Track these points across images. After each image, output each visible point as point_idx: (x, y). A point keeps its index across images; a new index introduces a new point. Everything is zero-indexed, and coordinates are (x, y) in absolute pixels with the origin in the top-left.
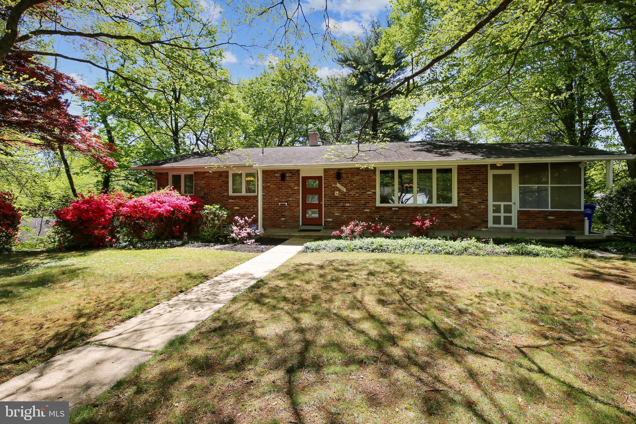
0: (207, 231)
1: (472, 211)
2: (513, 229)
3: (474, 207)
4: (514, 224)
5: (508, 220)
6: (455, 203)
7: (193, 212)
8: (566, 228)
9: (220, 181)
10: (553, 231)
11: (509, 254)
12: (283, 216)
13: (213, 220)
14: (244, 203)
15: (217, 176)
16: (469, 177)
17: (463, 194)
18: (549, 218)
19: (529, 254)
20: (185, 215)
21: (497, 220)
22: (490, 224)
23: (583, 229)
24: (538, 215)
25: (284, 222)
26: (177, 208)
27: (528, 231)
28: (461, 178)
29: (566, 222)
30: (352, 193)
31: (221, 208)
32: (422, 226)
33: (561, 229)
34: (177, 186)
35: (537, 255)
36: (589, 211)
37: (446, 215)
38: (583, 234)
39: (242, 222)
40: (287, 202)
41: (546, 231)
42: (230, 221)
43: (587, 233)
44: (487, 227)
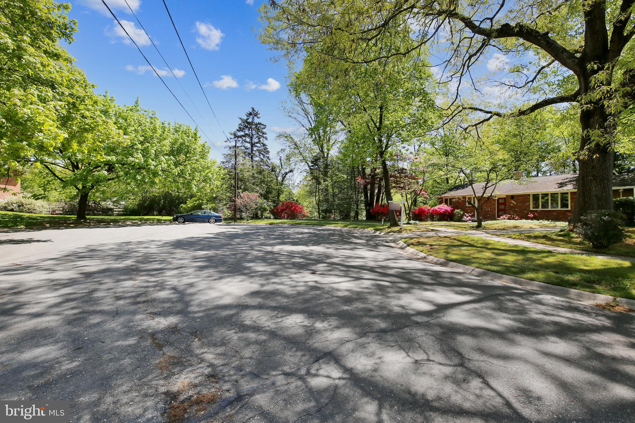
0: (456, 218)
6: (569, 209)
7: (452, 212)
9: (463, 200)
12: (488, 214)
13: (458, 214)
14: (472, 209)
17: (574, 205)
20: (449, 213)
25: (489, 217)
26: (446, 211)
28: (572, 197)
30: (519, 204)
31: (461, 211)
34: (446, 203)
37: (564, 214)
39: (467, 215)
40: (490, 208)
42: (464, 214)
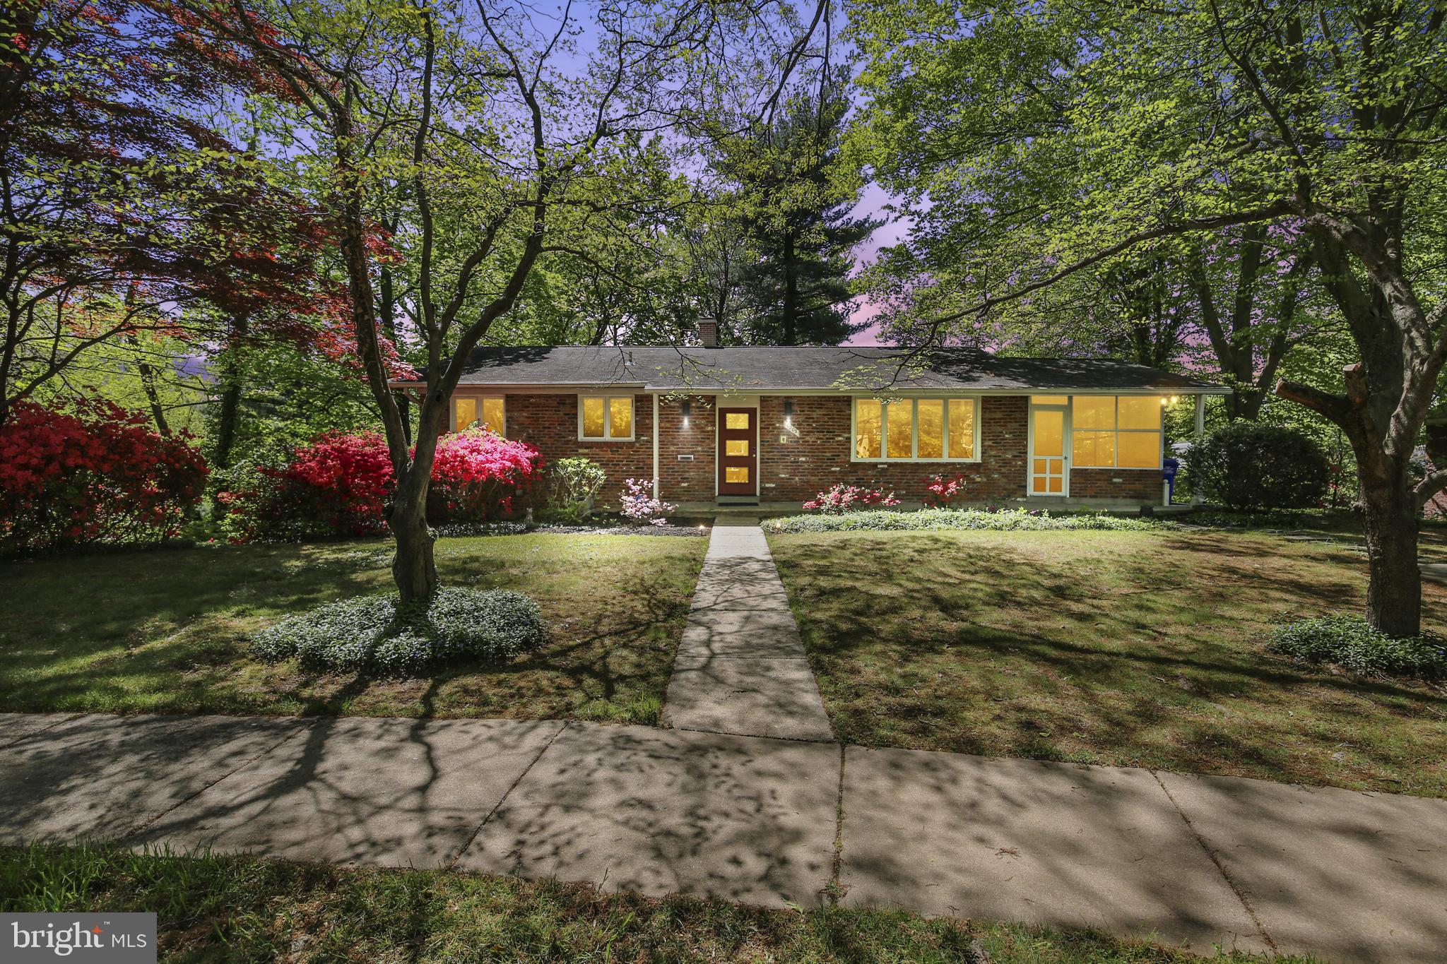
1: (1004, 470)
2: (1063, 498)
3: (1006, 463)
4: (1065, 491)
5: (1056, 485)
6: (977, 457)
8: (1137, 496)
9: (561, 413)
10: (1120, 501)
11: (1073, 528)
12: (685, 479)
13: (579, 484)
14: (609, 455)
15: (555, 403)
16: (999, 415)
17: (990, 443)
18: (1115, 480)
19: (1100, 527)
21: (1039, 484)
22: (1030, 491)
23: (1161, 497)
24: (1099, 477)
25: (687, 490)
27: (1085, 501)
28: (987, 416)
29: (1138, 486)
30: (810, 439)
31: (589, 464)
32: (943, 492)
33: (1131, 497)
35: (1110, 528)
36: (1170, 471)
37: (963, 476)
38: (1161, 504)
39: (636, 488)
40: (692, 453)
41: (1110, 501)
43: (1166, 503)
44: (1025, 496)
